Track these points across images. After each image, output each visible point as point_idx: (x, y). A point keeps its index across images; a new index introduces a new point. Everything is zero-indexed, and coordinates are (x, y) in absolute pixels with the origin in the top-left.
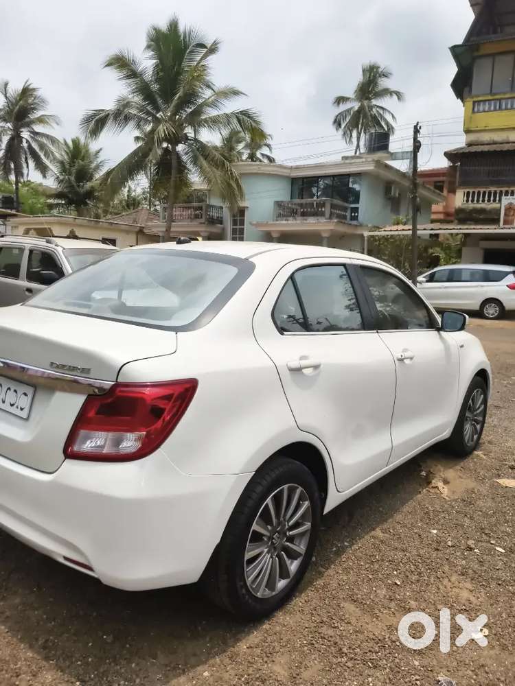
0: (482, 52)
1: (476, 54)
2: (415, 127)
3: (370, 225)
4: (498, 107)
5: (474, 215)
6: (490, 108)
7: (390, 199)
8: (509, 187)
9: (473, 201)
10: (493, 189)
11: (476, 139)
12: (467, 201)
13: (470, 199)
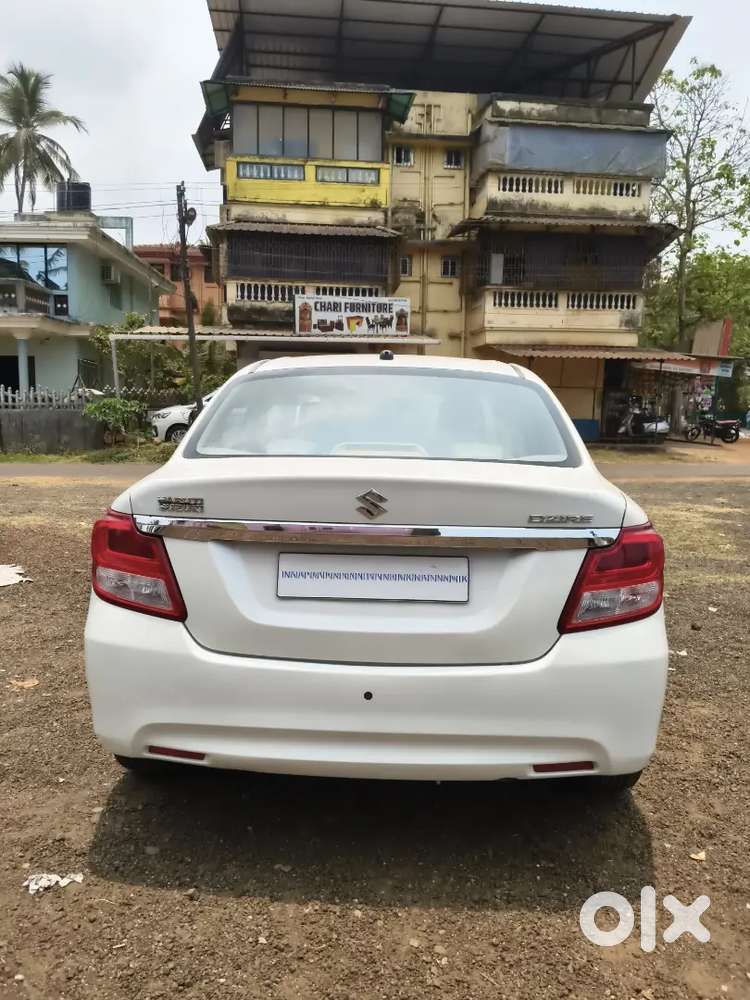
0: (240, 97)
1: (235, 98)
2: (178, 188)
3: (92, 324)
4: (269, 175)
5: (254, 317)
6: (259, 173)
7: (107, 285)
8: (293, 282)
9: (249, 297)
10: (273, 283)
11: (245, 213)
12: (242, 297)
13: (246, 294)
